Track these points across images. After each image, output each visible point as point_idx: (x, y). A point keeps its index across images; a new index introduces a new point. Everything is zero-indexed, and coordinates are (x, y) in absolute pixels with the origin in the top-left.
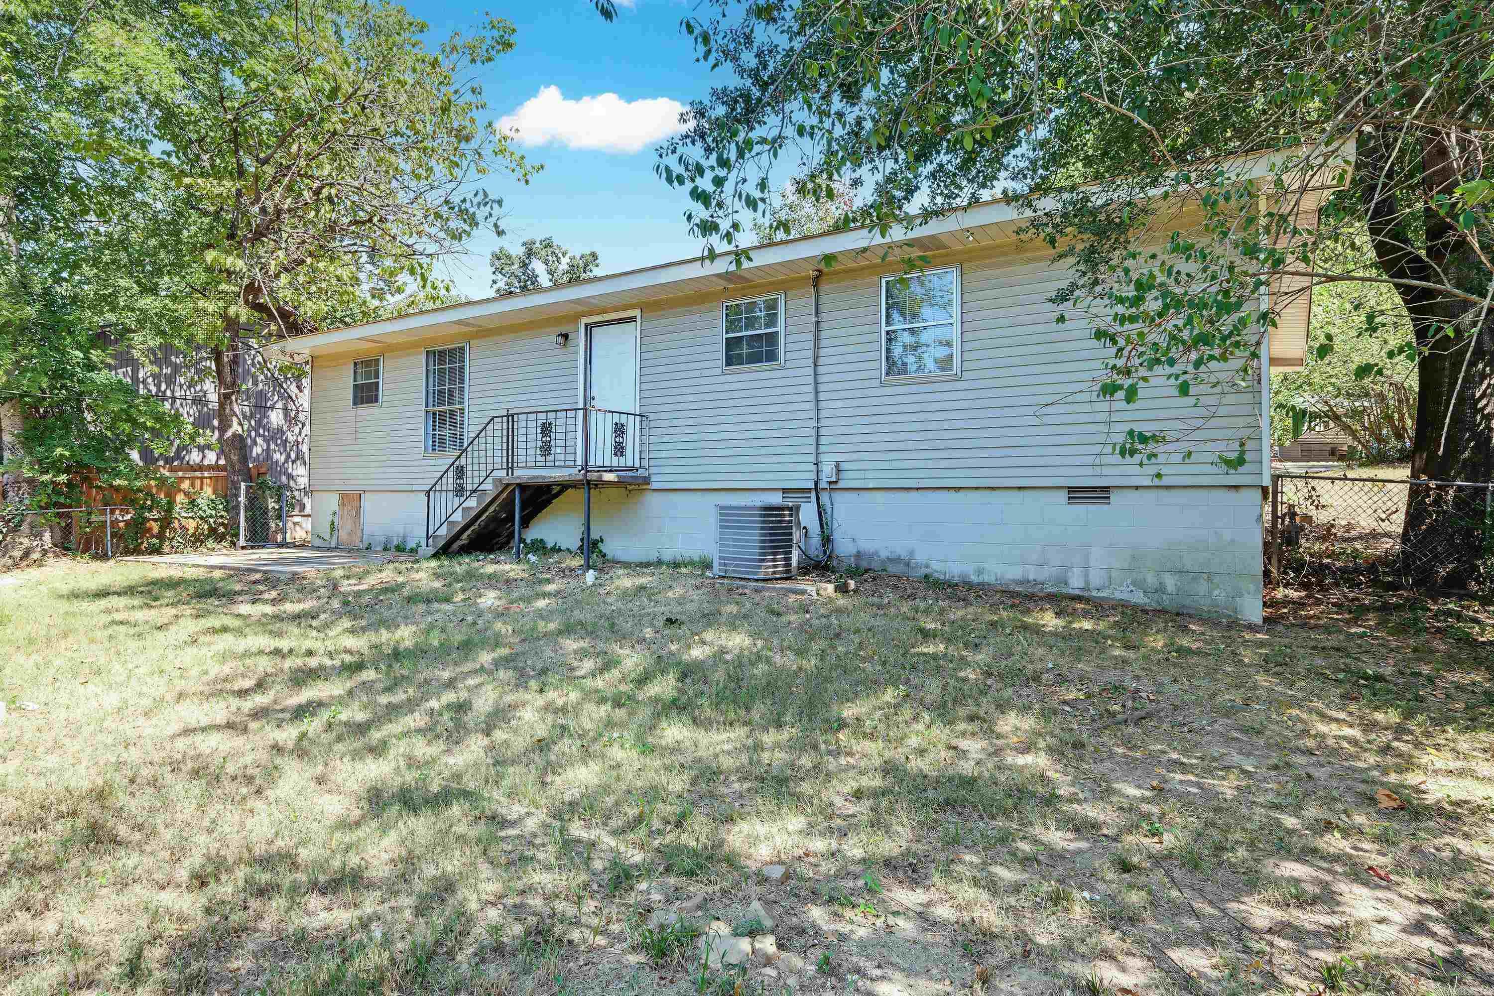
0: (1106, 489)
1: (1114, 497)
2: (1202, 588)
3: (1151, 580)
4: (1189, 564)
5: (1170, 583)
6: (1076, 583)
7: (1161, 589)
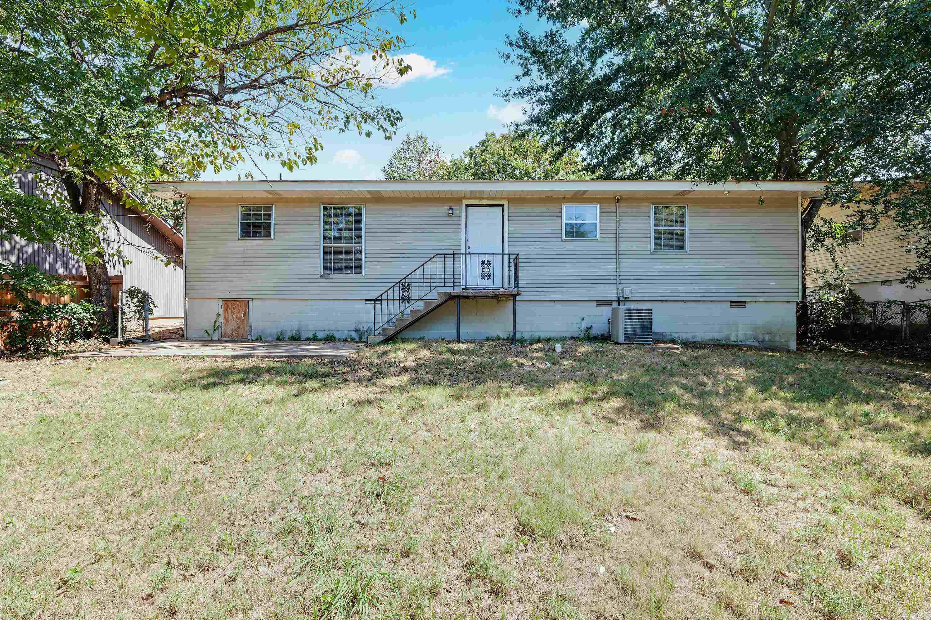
0: (744, 302)
1: (747, 305)
2: (777, 338)
3: (761, 337)
4: (774, 330)
5: (767, 338)
6: (733, 339)
7: (764, 340)
